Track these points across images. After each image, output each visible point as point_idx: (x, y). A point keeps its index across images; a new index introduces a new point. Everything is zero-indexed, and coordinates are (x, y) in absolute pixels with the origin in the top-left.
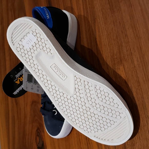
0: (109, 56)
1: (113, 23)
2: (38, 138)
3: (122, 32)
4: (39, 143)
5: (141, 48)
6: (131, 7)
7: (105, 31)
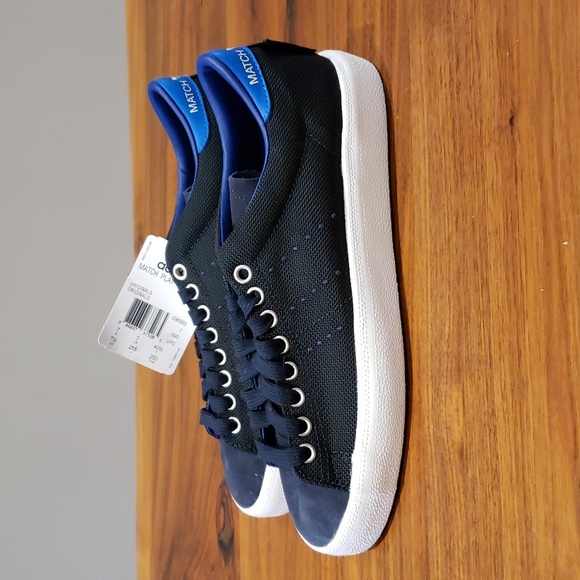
0: (427, 336)
1: (454, 219)
2: (222, 510)
3: (476, 267)
4: (223, 529)
5: (520, 352)
6: (516, 181)
7: (429, 237)
